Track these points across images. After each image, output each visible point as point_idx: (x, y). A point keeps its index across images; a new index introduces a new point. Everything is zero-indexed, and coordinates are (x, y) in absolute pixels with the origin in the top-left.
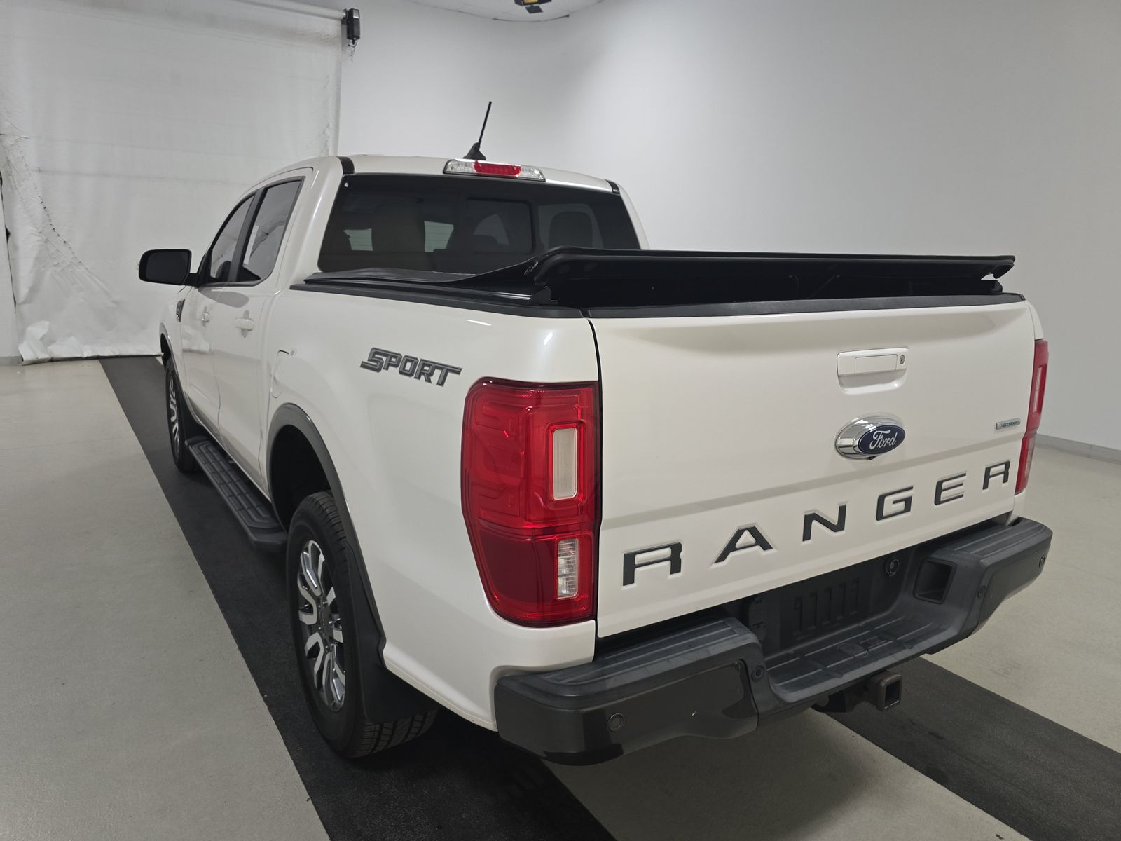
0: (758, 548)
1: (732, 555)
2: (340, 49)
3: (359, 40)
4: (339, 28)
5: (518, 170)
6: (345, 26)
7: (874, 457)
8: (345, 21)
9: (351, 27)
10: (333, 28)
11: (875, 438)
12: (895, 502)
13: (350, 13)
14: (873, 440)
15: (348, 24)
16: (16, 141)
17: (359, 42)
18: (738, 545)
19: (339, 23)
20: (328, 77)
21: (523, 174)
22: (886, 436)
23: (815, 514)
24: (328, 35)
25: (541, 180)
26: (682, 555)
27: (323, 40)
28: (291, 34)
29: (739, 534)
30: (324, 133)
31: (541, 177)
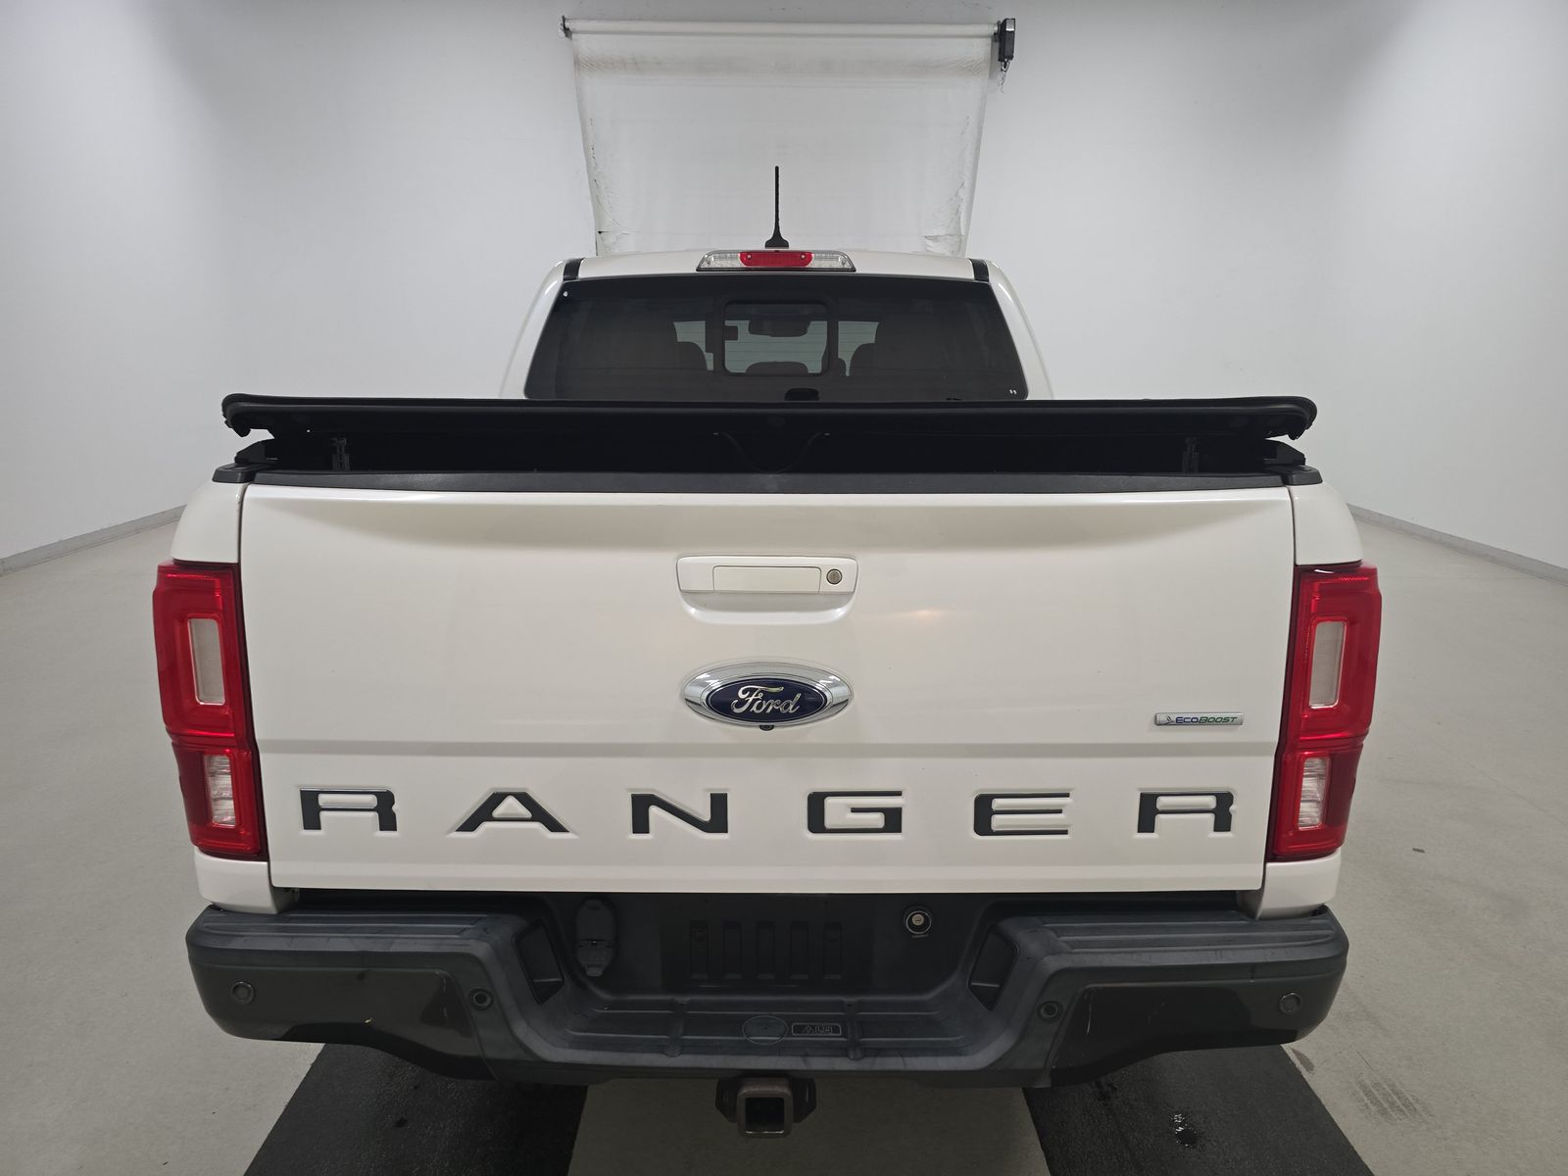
0: (537, 826)
1: (486, 826)
2: (987, 76)
3: (1011, 62)
4: (988, 49)
5: (808, 256)
6: (997, 45)
7: (773, 727)
8: (997, 37)
9: (1003, 44)
10: (981, 49)
11: (740, 695)
12: (854, 810)
13: (1003, 25)
14: (737, 697)
15: (1000, 41)
16: (617, 239)
17: (1012, 63)
18: (497, 813)
19: (989, 41)
20: (968, 118)
21: (814, 264)
22: (775, 696)
23: (652, 795)
24: (973, 61)
25: (847, 270)
26: (395, 808)
27: (968, 69)
28: (925, 68)
29: (497, 798)
30: (957, 194)
31: (847, 266)
